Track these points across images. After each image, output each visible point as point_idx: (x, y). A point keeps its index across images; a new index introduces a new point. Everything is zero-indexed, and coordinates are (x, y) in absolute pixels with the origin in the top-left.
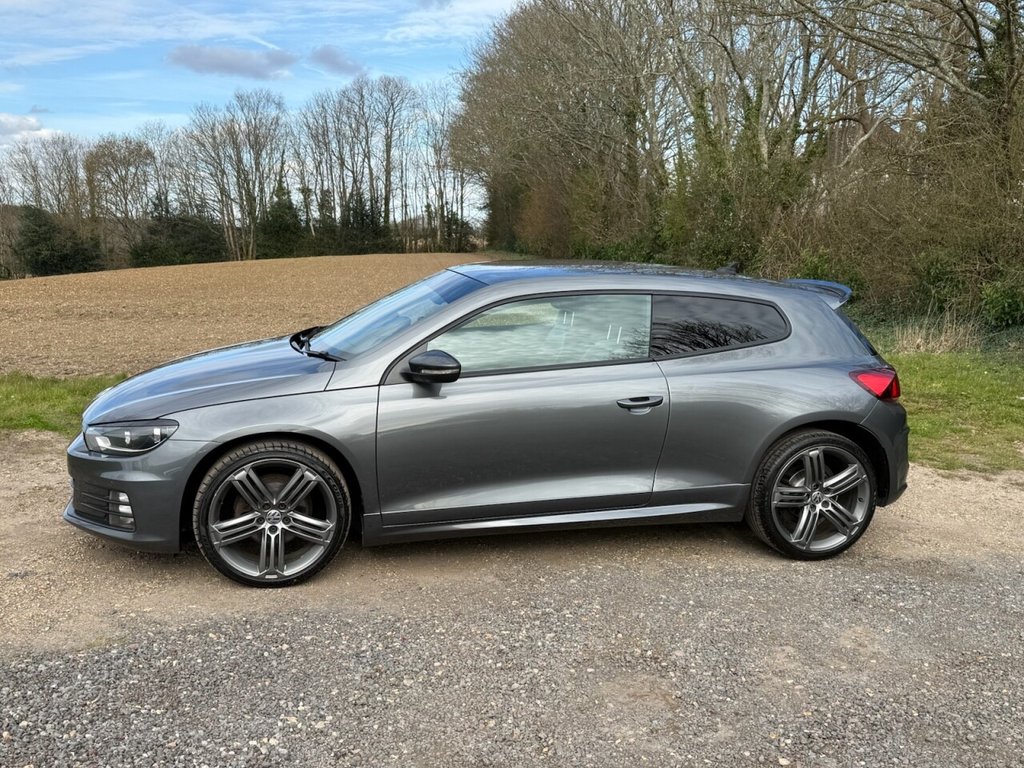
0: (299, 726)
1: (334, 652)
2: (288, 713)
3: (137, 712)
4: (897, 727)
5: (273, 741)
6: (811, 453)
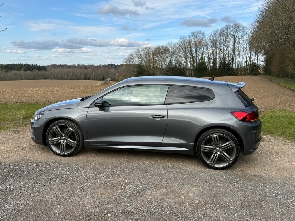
0: (22, 185)
2: (24, 182)
5: (12, 187)
6: (214, 136)
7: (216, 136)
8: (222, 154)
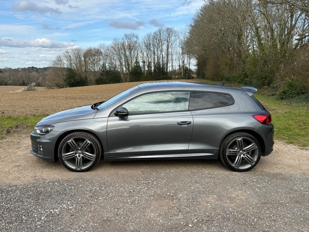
0: (65, 207)
1: (85, 190)
2: (64, 204)
3: (27, 201)
4: (232, 219)
5: (57, 211)
6: (238, 139)
7: (240, 139)
8: (245, 156)
